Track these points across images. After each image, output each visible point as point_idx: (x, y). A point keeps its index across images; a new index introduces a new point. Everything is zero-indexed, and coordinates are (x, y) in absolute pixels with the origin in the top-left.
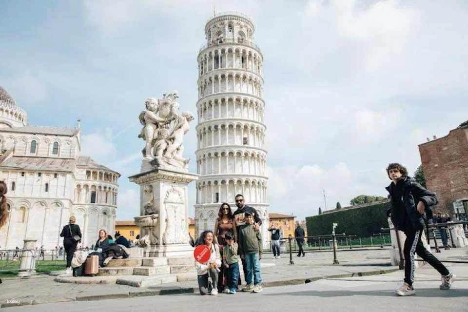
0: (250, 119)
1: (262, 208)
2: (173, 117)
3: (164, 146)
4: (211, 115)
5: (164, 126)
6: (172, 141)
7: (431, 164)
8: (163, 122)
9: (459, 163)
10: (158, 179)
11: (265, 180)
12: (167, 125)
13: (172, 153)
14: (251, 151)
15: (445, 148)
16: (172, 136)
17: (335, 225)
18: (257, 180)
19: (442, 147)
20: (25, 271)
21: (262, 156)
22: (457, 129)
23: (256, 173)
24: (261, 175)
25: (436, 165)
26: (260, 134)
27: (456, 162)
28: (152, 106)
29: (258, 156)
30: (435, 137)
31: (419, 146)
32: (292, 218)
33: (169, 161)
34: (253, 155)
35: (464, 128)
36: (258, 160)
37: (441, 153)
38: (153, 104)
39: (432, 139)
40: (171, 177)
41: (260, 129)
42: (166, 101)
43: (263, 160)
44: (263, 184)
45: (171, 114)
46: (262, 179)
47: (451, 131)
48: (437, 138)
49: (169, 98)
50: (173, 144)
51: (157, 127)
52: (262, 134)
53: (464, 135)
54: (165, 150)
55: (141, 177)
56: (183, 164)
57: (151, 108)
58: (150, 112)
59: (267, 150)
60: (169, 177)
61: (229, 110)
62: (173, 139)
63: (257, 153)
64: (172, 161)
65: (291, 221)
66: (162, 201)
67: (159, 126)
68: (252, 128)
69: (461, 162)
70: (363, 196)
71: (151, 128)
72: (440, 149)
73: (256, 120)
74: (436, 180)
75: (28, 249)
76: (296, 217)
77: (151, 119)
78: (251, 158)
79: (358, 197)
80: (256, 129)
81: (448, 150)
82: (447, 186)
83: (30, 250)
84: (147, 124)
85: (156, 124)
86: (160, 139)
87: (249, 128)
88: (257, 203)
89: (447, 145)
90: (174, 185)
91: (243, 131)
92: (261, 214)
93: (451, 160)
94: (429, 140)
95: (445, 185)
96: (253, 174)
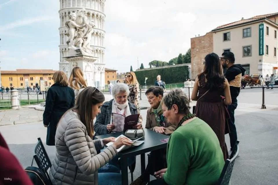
0: (96, 10)
1: (101, 66)
2: (84, 25)
3: (82, 42)
4: (70, 4)
5: (80, 30)
6: (86, 39)
7: (195, 49)
8: (79, 27)
9: (207, 50)
10: (81, 60)
11: (104, 49)
12: (81, 29)
13: (86, 46)
14: (96, 31)
15: (203, 42)
16: (86, 37)
17: (146, 79)
18: (99, 49)
19: (202, 41)
20: (16, 106)
21: (102, 34)
22: (210, 32)
23: (99, 44)
24: (101, 46)
25: (197, 50)
26: (102, 20)
27: (206, 49)
28: (74, 18)
29: (100, 34)
30: (199, 35)
31: (191, 39)
32: (115, 71)
33: (86, 50)
34: (97, 33)
35: (213, 33)
36: (100, 37)
37: (201, 44)
38: (74, 17)
39: (197, 36)
40: (87, 59)
41: (102, 17)
42: (79, 15)
43: (103, 37)
44: (102, 51)
45: (83, 23)
46: (102, 48)
47: (207, 33)
48: (200, 36)
49: (81, 13)
50: (86, 41)
51: (76, 30)
52: (103, 20)
53: (212, 36)
54: (83, 44)
55: (71, 58)
56: (91, 51)
57: (73, 19)
58: (72, 21)
59: (105, 31)
60: (86, 59)
61: (82, 2)
62: (87, 38)
63: (100, 32)
64: (87, 51)
65: (114, 73)
66: (84, 71)
67: (77, 29)
68: (97, 16)
69: (208, 50)
70: (155, 61)
71: (73, 31)
72: (200, 42)
73: (100, 11)
74: (196, 58)
75: (15, 95)
76: (117, 71)
77: (73, 25)
78: (96, 35)
79: (153, 61)
80: (99, 17)
81: (204, 43)
82: (201, 61)
83: (16, 96)
84: (70, 28)
85: (76, 28)
86: (79, 38)
87: (95, 16)
88: (99, 63)
89: (204, 40)
90: (88, 63)
91: (91, 17)
92: (101, 70)
93: (204, 48)
94: (196, 36)
95: (199, 61)
96: (96, 45)
